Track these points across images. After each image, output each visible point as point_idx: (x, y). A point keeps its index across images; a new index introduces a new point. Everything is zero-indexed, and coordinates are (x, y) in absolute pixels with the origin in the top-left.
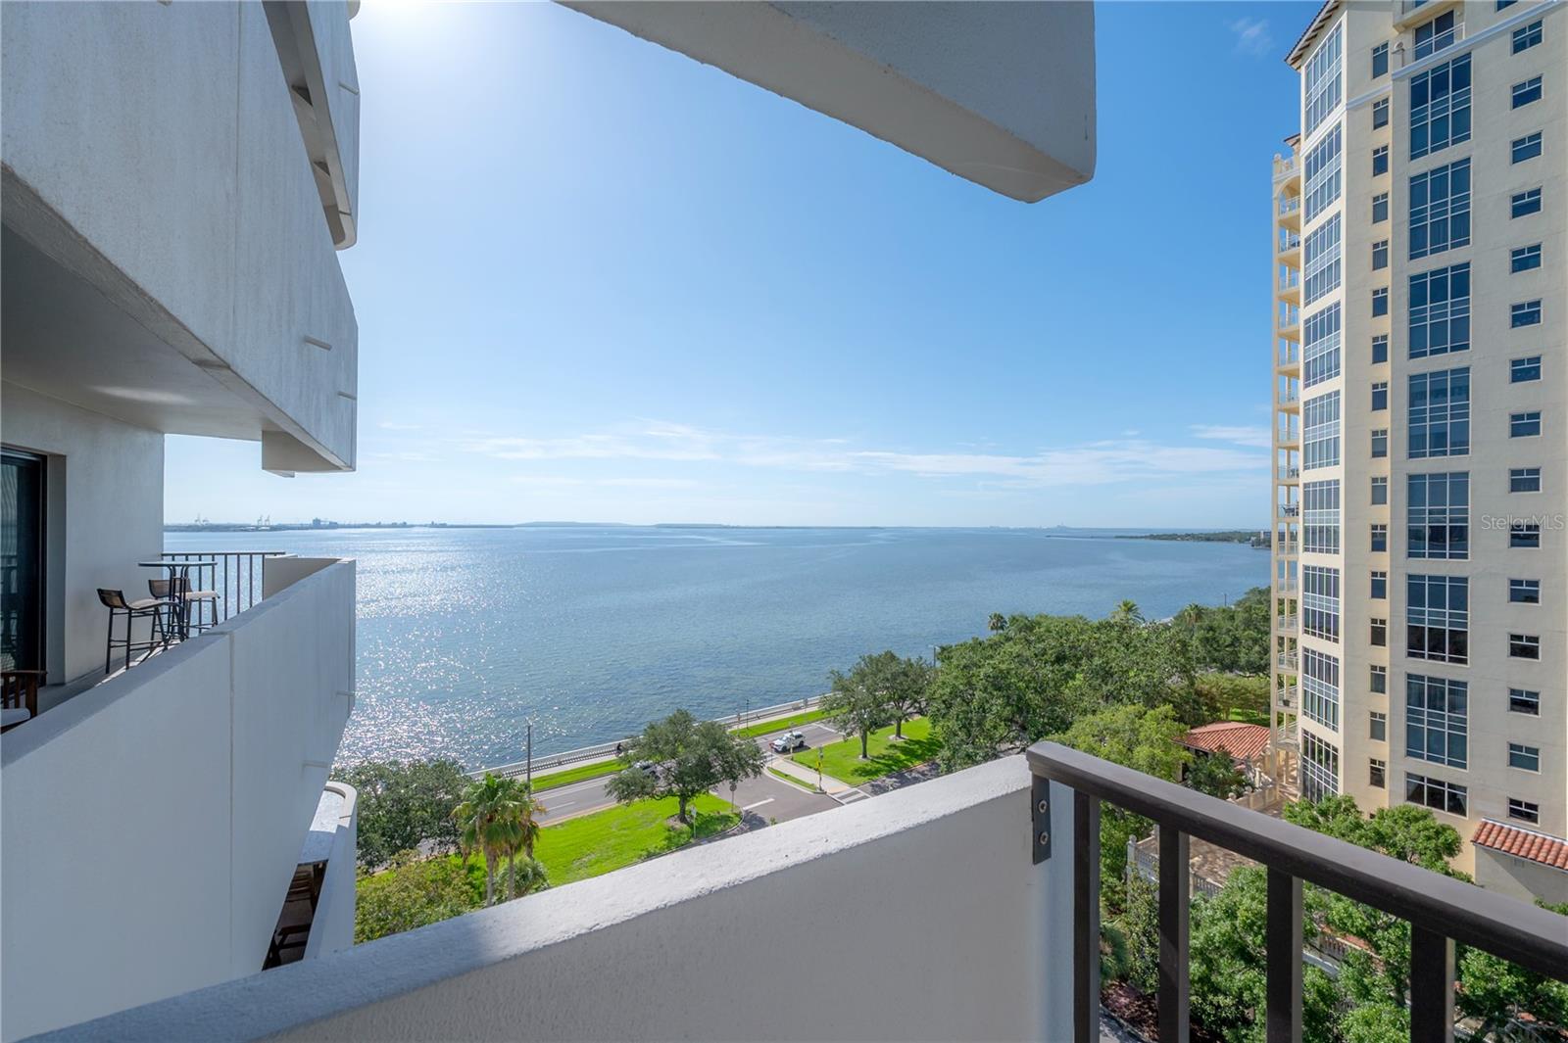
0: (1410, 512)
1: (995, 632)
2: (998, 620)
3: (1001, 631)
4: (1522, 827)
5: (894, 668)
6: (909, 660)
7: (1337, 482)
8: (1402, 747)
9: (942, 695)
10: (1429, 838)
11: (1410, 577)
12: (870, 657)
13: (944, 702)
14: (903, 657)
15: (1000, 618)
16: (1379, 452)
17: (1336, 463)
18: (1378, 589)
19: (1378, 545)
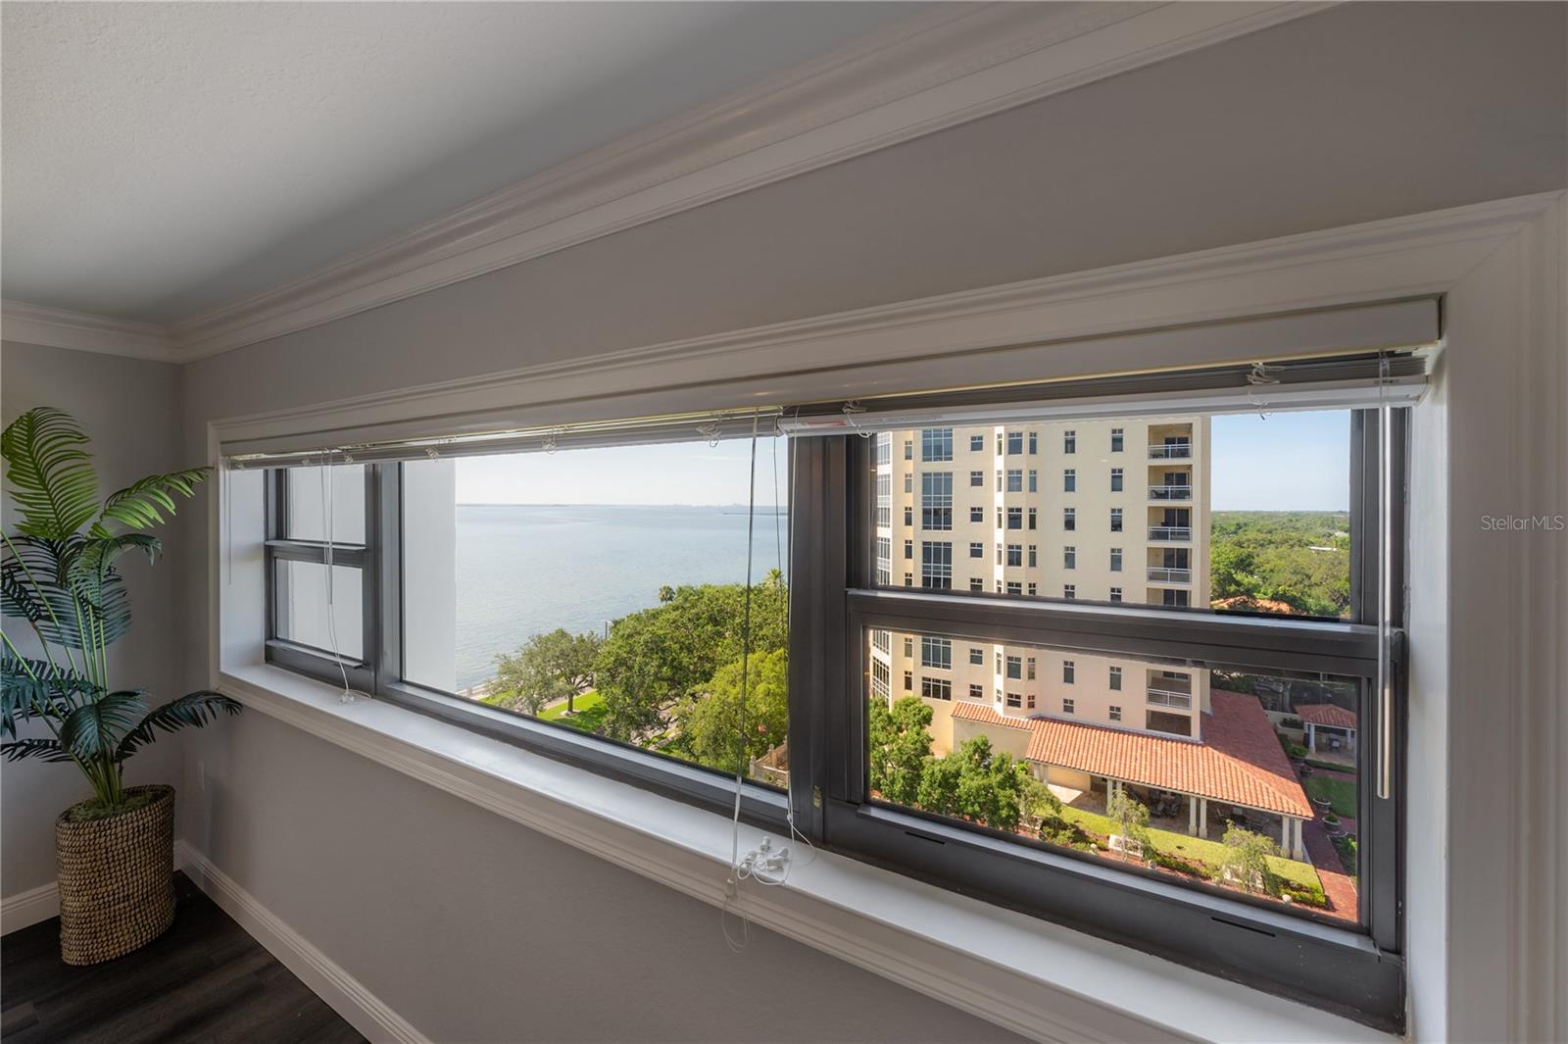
0: (924, 498)
1: (664, 603)
2: (667, 593)
3: (670, 602)
4: (975, 702)
5: (564, 645)
6: (582, 636)
7: (889, 475)
8: (920, 660)
9: (607, 664)
10: (915, 715)
11: (924, 543)
12: (539, 637)
13: (609, 670)
14: (575, 636)
15: (669, 590)
16: (908, 457)
17: (889, 463)
18: (909, 554)
19: (908, 522)
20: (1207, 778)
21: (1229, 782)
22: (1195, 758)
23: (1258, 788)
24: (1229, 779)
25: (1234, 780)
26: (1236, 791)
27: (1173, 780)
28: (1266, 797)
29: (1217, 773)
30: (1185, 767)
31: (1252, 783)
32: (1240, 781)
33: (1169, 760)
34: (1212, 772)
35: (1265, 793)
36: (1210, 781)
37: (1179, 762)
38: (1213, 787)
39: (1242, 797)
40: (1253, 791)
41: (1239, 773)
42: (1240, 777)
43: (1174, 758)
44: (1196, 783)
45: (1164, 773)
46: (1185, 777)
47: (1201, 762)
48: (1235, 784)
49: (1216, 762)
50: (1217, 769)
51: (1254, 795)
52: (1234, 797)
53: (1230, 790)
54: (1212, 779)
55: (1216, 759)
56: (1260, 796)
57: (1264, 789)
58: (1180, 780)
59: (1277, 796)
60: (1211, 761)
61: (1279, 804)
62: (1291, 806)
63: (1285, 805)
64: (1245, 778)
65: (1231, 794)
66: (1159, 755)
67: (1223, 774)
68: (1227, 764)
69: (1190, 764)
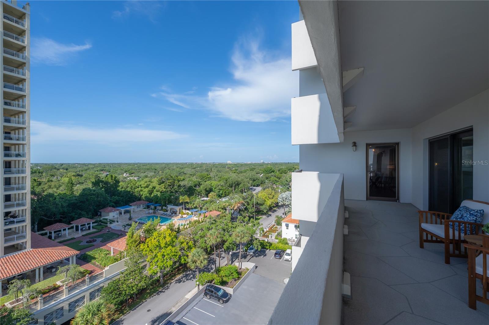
20: (41, 259)
21: (50, 256)
22: (32, 255)
23: (60, 253)
24: (49, 255)
25: (51, 255)
26: (54, 258)
27: (27, 267)
28: (64, 254)
29: (44, 256)
30: (30, 260)
31: (57, 253)
32: (53, 254)
33: (22, 261)
34: (41, 257)
35: (63, 253)
36: (43, 260)
37: (27, 260)
38: (45, 261)
39: (56, 258)
40: (59, 255)
41: (51, 252)
42: (52, 253)
43: (24, 259)
44: (38, 263)
45: (22, 267)
46: (32, 263)
47: (35, 256)
48: (52, 256)
49: (41, 253)
50: (43, 255)
51: (60, 256)
52: (54, 260)
53: (51, 259)
54: (43, 259)
55: (40, 252)
56: (62, 255)
57: (62, 253)
58: (30, 265)
59: (67, 252)
60: (39, 253)
61: (69, 254)
62: (72, 253)
63: (70, 254)
64: (54, 253)
65: (52, 260)
66: (16, 262)
67: (46, 255)
68: (46, 251)
69: (31, 258)
